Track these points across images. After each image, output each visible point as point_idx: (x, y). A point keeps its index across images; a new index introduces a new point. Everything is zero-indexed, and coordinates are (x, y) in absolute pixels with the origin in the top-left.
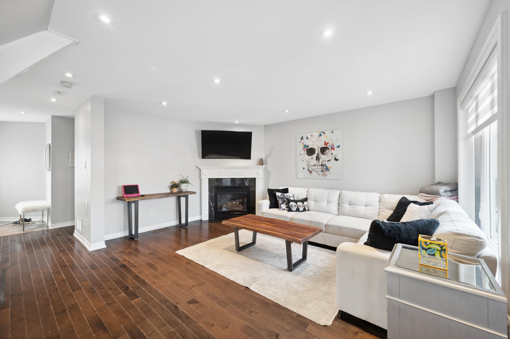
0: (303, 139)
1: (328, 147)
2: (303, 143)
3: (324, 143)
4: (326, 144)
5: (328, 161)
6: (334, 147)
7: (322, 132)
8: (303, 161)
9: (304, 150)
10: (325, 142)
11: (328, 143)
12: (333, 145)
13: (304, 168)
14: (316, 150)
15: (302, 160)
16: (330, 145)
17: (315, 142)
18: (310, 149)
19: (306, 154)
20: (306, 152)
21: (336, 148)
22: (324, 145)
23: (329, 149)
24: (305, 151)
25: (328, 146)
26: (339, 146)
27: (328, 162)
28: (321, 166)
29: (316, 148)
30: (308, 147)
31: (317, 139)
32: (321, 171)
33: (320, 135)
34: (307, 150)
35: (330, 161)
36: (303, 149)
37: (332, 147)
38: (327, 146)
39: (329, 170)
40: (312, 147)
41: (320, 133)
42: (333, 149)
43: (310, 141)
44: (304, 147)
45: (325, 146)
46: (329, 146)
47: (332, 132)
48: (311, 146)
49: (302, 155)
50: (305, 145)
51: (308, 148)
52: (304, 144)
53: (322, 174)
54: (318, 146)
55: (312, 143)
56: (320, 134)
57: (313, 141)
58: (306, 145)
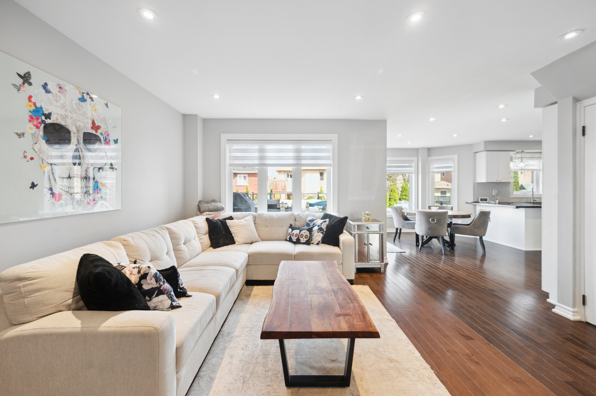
0: (30, 84)
1: (100, 136)
2: (30, 97)
3: (90, 125)
4: (95, 127)
5: (100, 169)
6: (110, 141)
7: (88, 94)
8: (32, 159)
9: (35, 122)
10: (93, 123)
11: (98, 128)
12: (108, 135)
13: (33, 183)
14: (72, 135)
15: (25, 157)
16: (103, 134)
17: (71, 112)
18: (57, 127)
19: (41, 139)
20: (41, 133)
21: (112, 142)
22: (92, 128)
23: (100, 140)
24: (38, 127)
25: (98, 134)
26: (117, 140)
27: (99, 171)
28: (85, 180)
29: (72, 129)
30: (48, 116)
31: (74, 106)
32: (85, 193)
33: (83, 100)
34: (44, 127)
35: (103, 170)
36: (31, 117)
37: (106, 139)
38: (96, 132)
39: (100, 190)
40: (63, 123)
41: (83, 93)
42: (107, 142)
43: (57, 101)
44: (34, 111)
45: (94, 132)
46: (101, 134)
47: (107, 105)
48: (57, 119)
49: (28, 137)
50: (38, 105)
51: (48, 121)
52: (35, 104)
53: (86, 201)
54: (78, 124)
55: (62, 112)
56: (83, 97)
57: (63, 107)
58: (41, 108)
